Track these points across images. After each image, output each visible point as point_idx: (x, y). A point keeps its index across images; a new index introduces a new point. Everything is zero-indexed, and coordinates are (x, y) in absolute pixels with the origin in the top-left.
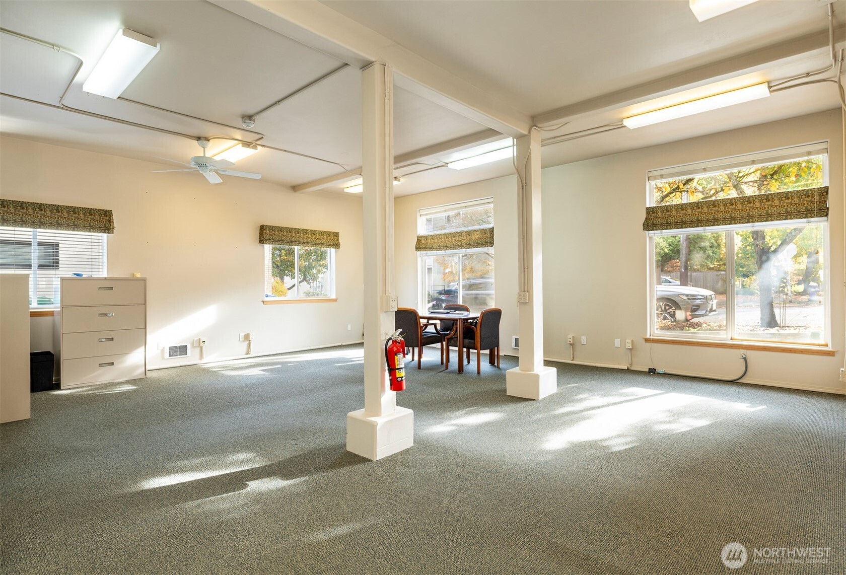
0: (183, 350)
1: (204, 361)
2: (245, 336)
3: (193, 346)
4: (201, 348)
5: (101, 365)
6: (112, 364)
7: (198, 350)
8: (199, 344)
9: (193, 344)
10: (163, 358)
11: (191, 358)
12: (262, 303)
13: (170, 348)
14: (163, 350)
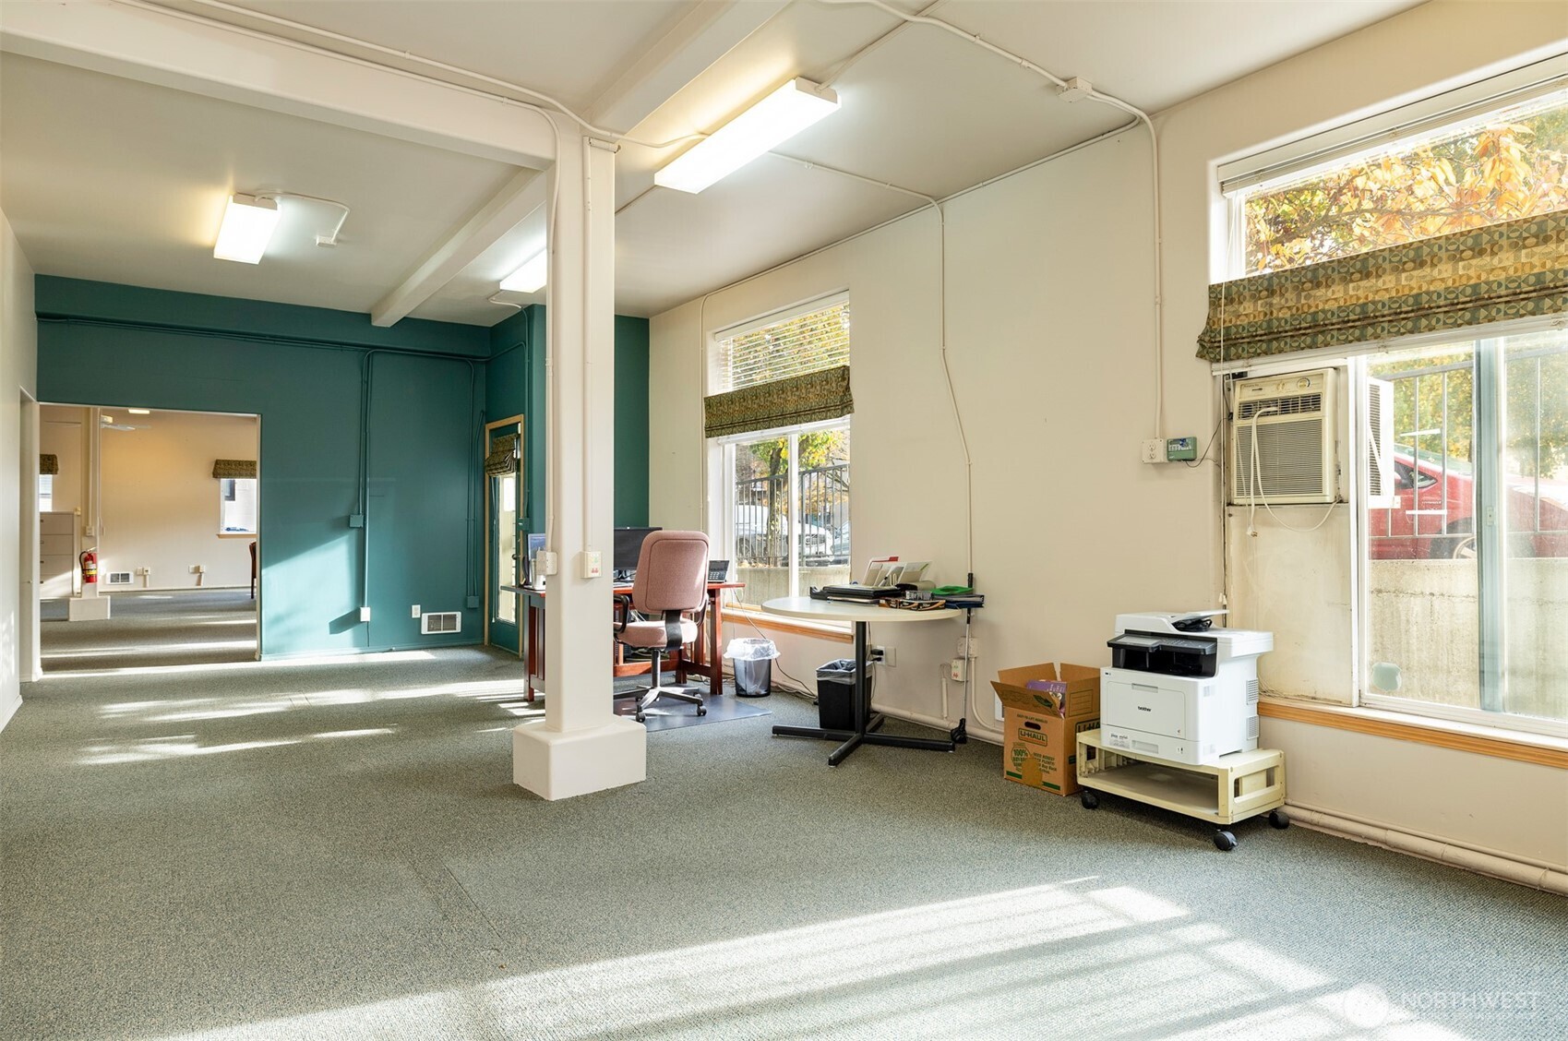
0: (125, 577)
3: (136, 574)
4: (145, 576)
7: (142, 578)
8: (143, 573)
11: (133, 585)
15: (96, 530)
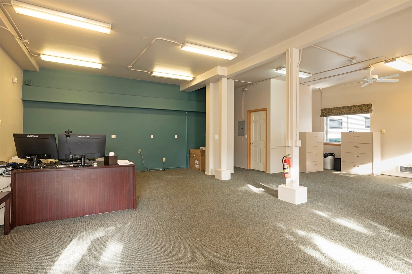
5: (354, 166)
6: (359, 166)
10: (397, 171)
13: (401, 168)
14: (397, 167)
15: (292, 143)
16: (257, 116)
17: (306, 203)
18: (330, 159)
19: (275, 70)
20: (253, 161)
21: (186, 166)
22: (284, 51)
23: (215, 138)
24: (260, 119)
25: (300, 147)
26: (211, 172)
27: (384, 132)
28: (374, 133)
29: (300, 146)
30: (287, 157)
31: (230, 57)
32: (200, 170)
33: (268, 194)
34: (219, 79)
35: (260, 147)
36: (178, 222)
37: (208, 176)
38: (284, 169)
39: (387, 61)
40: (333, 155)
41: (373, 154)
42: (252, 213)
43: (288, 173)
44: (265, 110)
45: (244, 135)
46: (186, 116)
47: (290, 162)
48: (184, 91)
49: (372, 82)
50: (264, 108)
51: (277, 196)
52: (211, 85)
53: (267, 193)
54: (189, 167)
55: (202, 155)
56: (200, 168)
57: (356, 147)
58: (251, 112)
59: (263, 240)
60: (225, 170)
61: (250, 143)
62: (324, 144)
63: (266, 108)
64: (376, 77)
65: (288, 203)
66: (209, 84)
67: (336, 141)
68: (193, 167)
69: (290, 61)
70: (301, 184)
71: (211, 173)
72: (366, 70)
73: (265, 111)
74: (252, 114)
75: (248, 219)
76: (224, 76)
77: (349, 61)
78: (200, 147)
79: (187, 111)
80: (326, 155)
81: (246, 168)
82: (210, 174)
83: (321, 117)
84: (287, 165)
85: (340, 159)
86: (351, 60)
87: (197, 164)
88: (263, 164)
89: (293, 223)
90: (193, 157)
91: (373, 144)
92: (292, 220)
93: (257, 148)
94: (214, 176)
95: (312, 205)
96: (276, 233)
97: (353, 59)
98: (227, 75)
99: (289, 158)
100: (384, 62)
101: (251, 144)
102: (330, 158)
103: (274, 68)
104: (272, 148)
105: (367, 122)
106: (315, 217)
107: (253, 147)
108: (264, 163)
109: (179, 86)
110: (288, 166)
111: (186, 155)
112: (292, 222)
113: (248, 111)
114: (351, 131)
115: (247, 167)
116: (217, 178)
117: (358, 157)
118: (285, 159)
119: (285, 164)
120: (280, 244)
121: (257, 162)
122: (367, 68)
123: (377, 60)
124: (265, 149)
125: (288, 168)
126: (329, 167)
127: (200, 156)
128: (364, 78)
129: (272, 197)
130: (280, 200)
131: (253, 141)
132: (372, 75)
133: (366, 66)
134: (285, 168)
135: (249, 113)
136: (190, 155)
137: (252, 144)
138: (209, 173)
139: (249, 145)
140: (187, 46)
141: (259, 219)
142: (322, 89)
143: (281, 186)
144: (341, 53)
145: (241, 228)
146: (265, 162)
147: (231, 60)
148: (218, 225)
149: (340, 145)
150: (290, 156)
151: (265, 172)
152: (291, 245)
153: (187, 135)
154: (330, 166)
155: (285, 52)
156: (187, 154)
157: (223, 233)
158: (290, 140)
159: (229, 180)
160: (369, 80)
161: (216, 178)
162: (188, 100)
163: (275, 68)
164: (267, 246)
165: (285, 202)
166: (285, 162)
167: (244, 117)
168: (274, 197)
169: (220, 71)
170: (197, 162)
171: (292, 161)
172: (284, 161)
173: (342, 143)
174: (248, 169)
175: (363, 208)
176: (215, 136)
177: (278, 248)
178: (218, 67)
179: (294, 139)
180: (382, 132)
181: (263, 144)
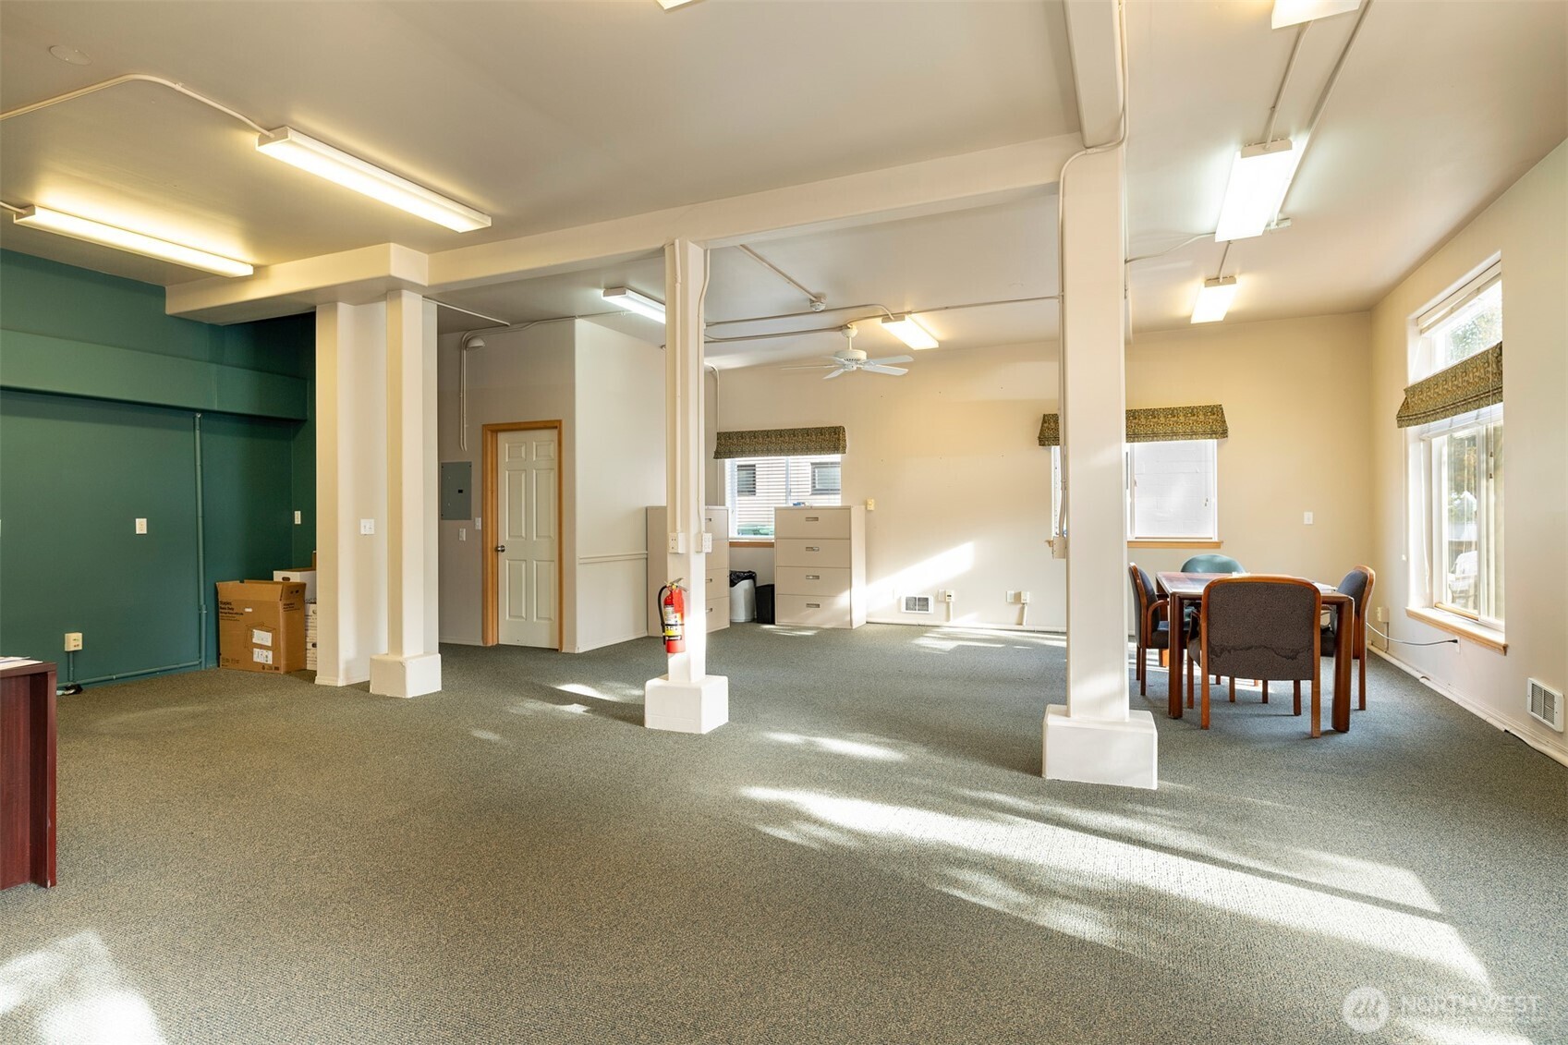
0: (924, 603)
1: (951, 623)
2: (1015, 595)
3: (937, 601)
4: (948, 603)
5: (809, 605)
6: (818, 606)
7: (944, 606)
8: (945, 598)
9: (936, 598)
10: (899, 609)
11: (932, 616)
12: (1047, 544)
13: (908, 600)
14: (899, 600)
15: (688, 541)
16: (523, 448)
17: (727, 724)
18: (746, 591)
19: (601, 292)
20: (505, 616)
21: (197, 662)
22: (659, 245)
23: (363, 532)
24: (534, 459)
25: (707, 554)
26: (348, 670)
27: (871, 507)
28: (852, 509)
29: (710, 551)
30: (674, 587)
31: (460, 221)
32: (282, 671)
33: (606, 716)
34: (386, 294)
35: (535, 562)
36: (320, 876)
37: (332, 692)
38: (664, 626)
39: (886, 318)
40: (751, 576)
41: (850, 568)
42: (585, 782)
43: (679, 638)
44: (555, 425)
45: (470, 519)
46: (198, 432)
47: (682, 603)
48: (182, 316)
49: (855, 368)
50: (553, 419)
51: (640, 721)
52: (344, 309)
53: (600, 714)
54: (212, 665)
55: (289, 607)
56: (283, 663)
57: (812, 549)
58: (496, 429)
59: (664, 849)
60: (421, 656)
61: (494, 546)
62: (732, 545)
63: (558, 419)
64: (862, 355)
65: (679, 733)
66: (332, 304)
67: (756, 532)
68: (238, 661)
69: (679, 280)
70: (710, 671)
71: (347, 678)
72: (840, 333)
73: (555, 432)
74: (502, 437)
75: (586, 805)
76: (414, 287)
77: (809, 303)
78: (275, 572)
79: (202, 411)
80: (735, 579)
81: (481, 644)
82: (341, 683)
83: (716, 457)
84: (676, 612)
85: (772, 587)
86: (813, 302)
87: (261, 647)
88: (546, 622)
89: (721, 786)
90: (237, 617)
91: (850, 539)
92: (712, 777)
93: (524, 566)
94: (364, 687)
95: (744, 729)
96: (689, 821)
97: (818, 298)
98: (426, 284)
99: (681, 590)
100: (880, 320)
101: (498, 550)
102: (745, 585)
103: (600, 288)
104: (581, 561)
105: (817, 478)
106: (767, 758)
107: (504, 562)
108: (550, 619)
109: (159, 292)
110: (678, 615)
111: (200, 609)
112: (717, 783)
113: (483, 425)
114: (799, 504)
115: (484, 637)
116: (384, 693)
117: (818, 577)
118: (666, 593)
119: (670, 609)
120: (715, 847)
121: (524, 615)
122: (843, 328)
123: (866, 310)
124: (554, 567)
125: (679, 622)
126: (742, 615)
127: (281, 610)
128: (837, 354)
129: (624, 727)
130: (651, 732)
131: (504, 538)
132: (853, 348)
133: (841, 323)
134: (669, 623)
135: (489, 433)
136: (219, 608)
137: (503, 551)
138: (337, 676)
139: (489, 553)
140: (291, 142)
141: (618, 795)
142: (720, 371)
143: (652, 683)
144: (794, 278)
145: (579, 835)
146: (554, 615)
147: (460, 231)
148: (494, 847)
149: (771, 545)
150: (681, 584)
151: (557, 650)
152: (743, 840)
153: (203, 517)
154: (746, 611)
155: (662, 250)
156: (204, 607)
157: (529, 864)
158: (682, 532)
159: (435, 693)
160: (846, 362)
161: (380, 693)
162: (210, 362)
163: (603, 286)
164: (685, 860)
165: (669, 733)
166: (669, 602)
167: (468, 449)
168: (629, 725)
169: (402, 262)
170: (263, 637)
171: (688, 597)
172: (666, 600)
173: (776, 539)
174: (490, 644)
175: (863, 713)
176: (362, 521)
177: (715, 858)
178: (392, 245)
179: (693, 530)
180: (868, 506)
181: (546, 549)
